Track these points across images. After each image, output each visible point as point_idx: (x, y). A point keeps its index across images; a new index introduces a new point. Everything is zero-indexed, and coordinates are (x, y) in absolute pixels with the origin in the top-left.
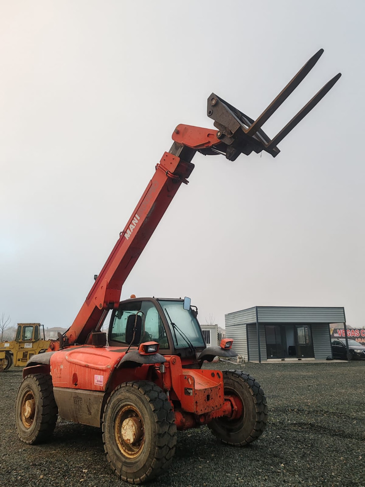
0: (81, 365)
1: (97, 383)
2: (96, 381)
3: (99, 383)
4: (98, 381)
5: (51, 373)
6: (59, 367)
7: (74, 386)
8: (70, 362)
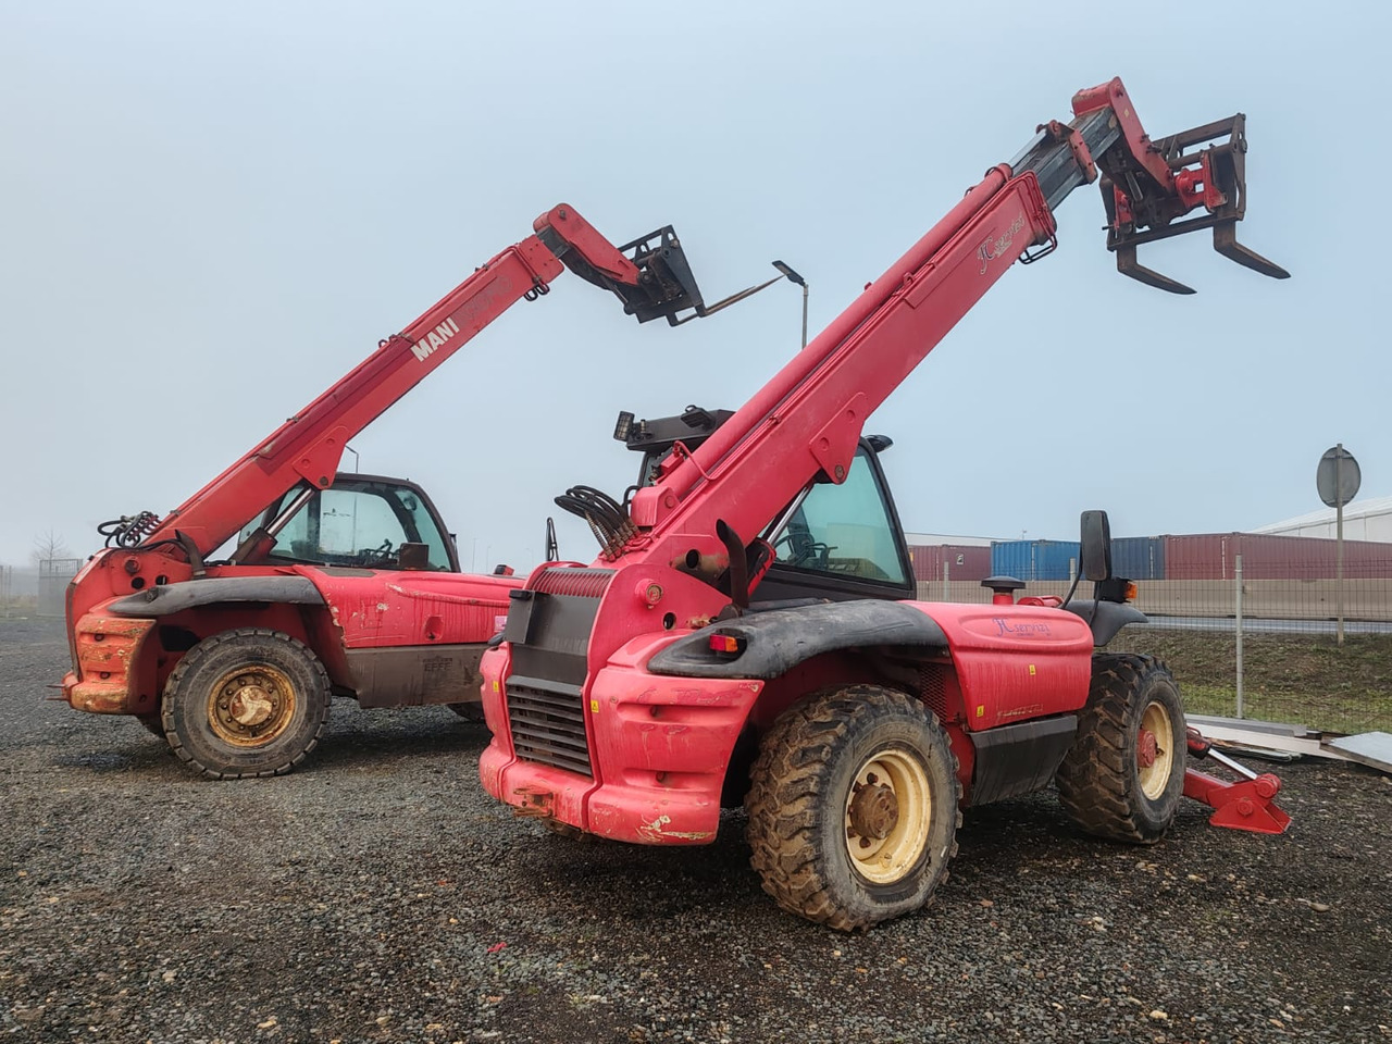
0: (452, 602)
5: (336, 622)
6: (371, 609)
7: (428, 641)
8: (415, 597)
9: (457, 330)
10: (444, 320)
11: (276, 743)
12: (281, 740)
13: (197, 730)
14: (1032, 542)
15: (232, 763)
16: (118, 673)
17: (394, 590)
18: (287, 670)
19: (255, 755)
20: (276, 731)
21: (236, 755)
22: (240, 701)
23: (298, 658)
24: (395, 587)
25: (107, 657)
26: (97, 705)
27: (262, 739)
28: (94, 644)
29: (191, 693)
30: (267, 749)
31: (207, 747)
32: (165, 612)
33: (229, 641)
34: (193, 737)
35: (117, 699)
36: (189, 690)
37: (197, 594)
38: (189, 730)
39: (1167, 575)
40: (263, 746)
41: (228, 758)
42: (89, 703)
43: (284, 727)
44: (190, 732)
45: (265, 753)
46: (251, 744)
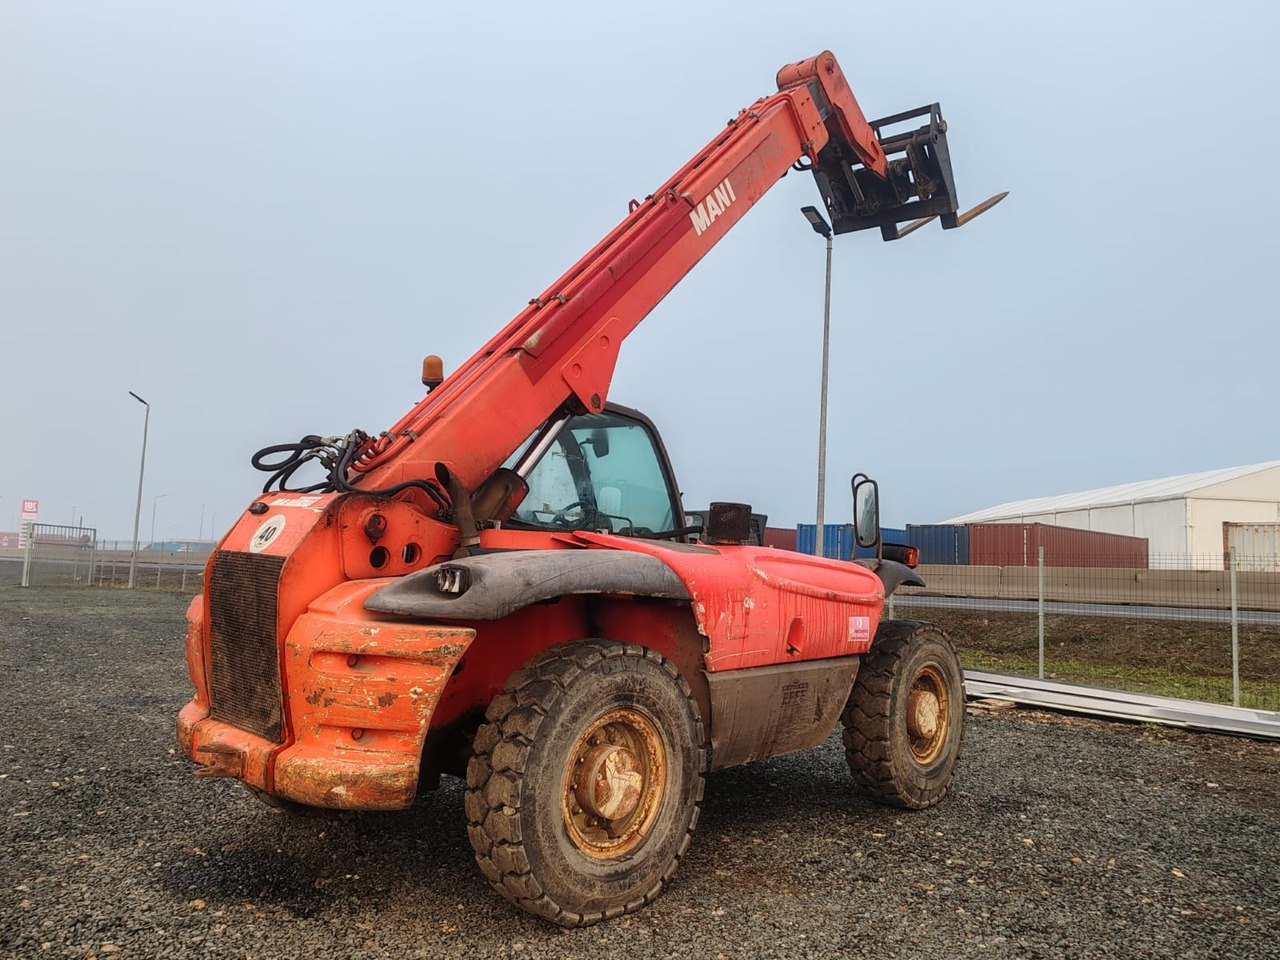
0: (814, 597)
1: (855, 635)
2: (852, 631)
3: (860, 635)
4: (856, 631)
5: (701, 627)
6: (738, 605)
7: (787, 657)
8: (780, 588)
9: (734, 199)
10: (722, 181)
11: (647, 848)
12: (651, 841)
13: (552, 837)
14: (839, 526)
15: (596, 894)
16: (403, 732)
17: (758, 576)
18: (659, 714)
19: (624, 874)
20: (641, 824)
21: (600, 878)
22: (605, 778)
23: (672, 693)
24: (759, 572)
25: (385, 700)
26: (357, 795)
27: (626, 842)
28: (350, 676)
29: (546, 767)
30: (638, 858)
31: (566, 869)
32: (492, 612)
33: (594, 669)
34: (547, 852)
35: (401, 782)
36: (544, 762)
37: (536, 579)
38: (542, 839)
39: (972, 560)
40: (633, 852)
41: (591, 887)
42: (340, 790)
43: (651, 816)
44: (544, 844)
45: (633, 868)
46: (612, 854)
